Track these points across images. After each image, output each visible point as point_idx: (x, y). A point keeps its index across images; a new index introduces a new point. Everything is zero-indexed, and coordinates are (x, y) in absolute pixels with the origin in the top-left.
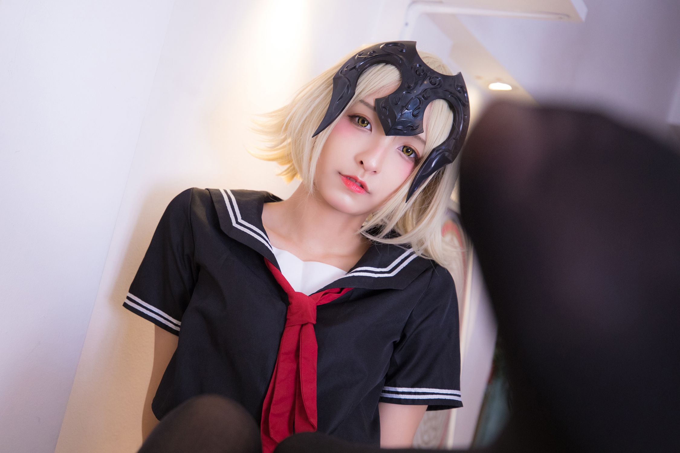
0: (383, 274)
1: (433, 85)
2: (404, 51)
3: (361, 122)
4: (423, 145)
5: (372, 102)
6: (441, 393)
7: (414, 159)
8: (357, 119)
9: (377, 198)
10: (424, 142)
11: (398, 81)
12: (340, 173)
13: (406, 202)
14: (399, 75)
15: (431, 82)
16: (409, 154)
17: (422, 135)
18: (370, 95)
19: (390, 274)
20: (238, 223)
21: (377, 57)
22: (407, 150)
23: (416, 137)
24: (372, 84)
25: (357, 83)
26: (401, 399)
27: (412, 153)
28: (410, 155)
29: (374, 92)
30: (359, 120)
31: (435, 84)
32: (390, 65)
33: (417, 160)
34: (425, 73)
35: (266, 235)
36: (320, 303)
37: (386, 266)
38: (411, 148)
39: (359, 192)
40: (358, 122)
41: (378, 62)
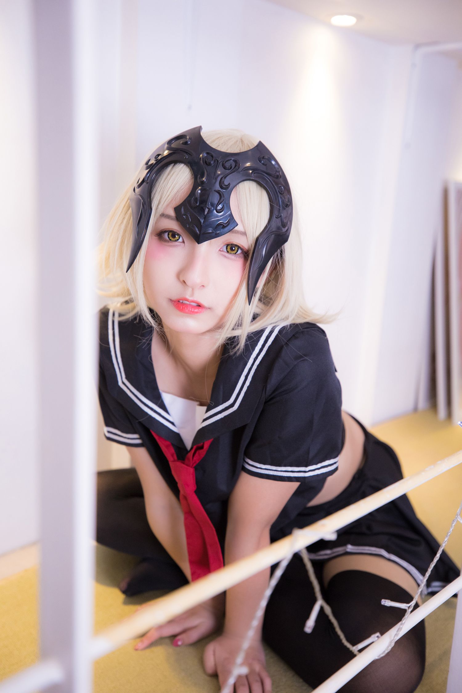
1: (229, 170)
2: (189, 143)
3: (173, 238)
4: (245, 237)
5: (172, 213)
7: (242, 255)
8: (166, 234)
9: (220, 311)
10: (244, 234)
11: (191, 179)
12: (171, 300)
13: (249, 305)
14: (190, 173)
15: (225, 168)
16: (234, 252)
17: (239, 228)
18: (168, 205)
20: (122, 382)
21: (162, 160)
22: (231, 248)
23: (233, 232)
24: (165, 193)
25: (152, 197)
27: (238, 249)
28: (237, 252)
29: (169, 201)
30: (168, 235)
31: (231, 168)
32: (178, 163)
33: (246, 254)
34: (216, 160)
38: (236, 245)
39: (197, 313)
40: (169, 237)
41: (167, 165)
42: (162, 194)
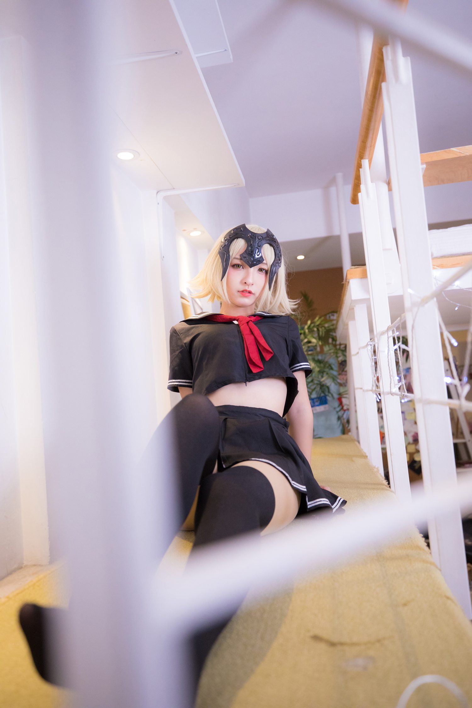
2: (242, 230)
5: (239, 257)
7: (265, 272)
8: (235, 266)
9: (257, 295)
10: (267, 264)
11: (246, 244)
12: (238, 291)
13: (270, 291)
15: (258, 239)
17: (264, 262)
18: (237, 254)
22: (261, 270)
23: (263, 263)
25: (229, 251)
28: (263, 272)
29: (237, 252)
31: (261, 239)
32: (239, 238)
33: (266, 272)
34: (255, 236)
38: (262, 269)
39: (249, 296)
40: (237, 267)
41: (234, 240)
42: (234, 250)
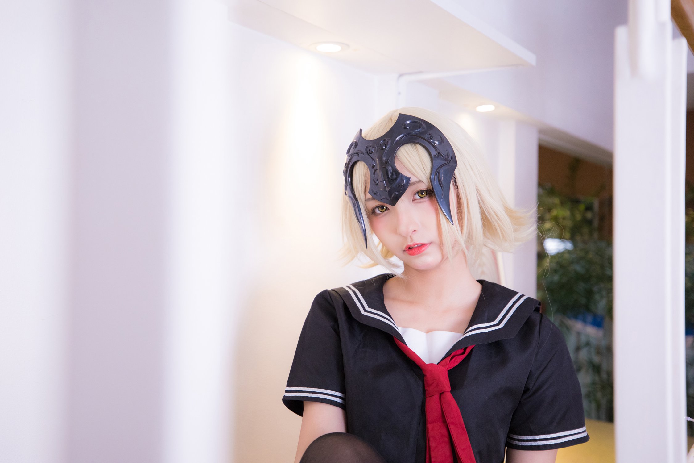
0: (492, 328)
3: (383, 210)
4: (422, 183)
6: (573, 433)
8: (377, 210)
11: (367, 168)
13: (453, 225)
19: (499, 326)
20: (365, 311)
21: (348, 166)
23: (412, 184)
25: (355, 193)
26: (539, 445)
34: (374, 147)
35: (390, 317)
36: (450, 367)
37: (494, 320)
40: (380, 211)
41: (352, 167)
